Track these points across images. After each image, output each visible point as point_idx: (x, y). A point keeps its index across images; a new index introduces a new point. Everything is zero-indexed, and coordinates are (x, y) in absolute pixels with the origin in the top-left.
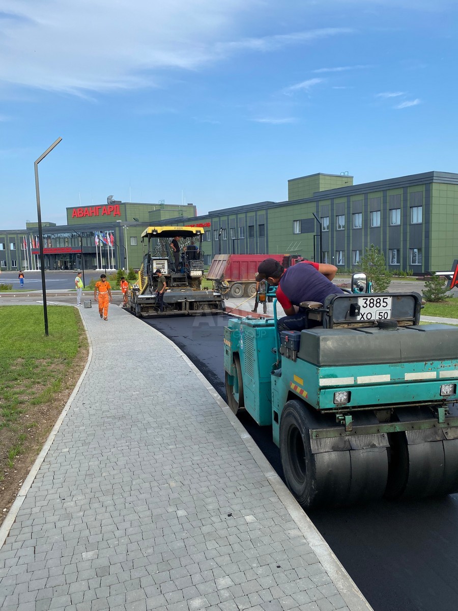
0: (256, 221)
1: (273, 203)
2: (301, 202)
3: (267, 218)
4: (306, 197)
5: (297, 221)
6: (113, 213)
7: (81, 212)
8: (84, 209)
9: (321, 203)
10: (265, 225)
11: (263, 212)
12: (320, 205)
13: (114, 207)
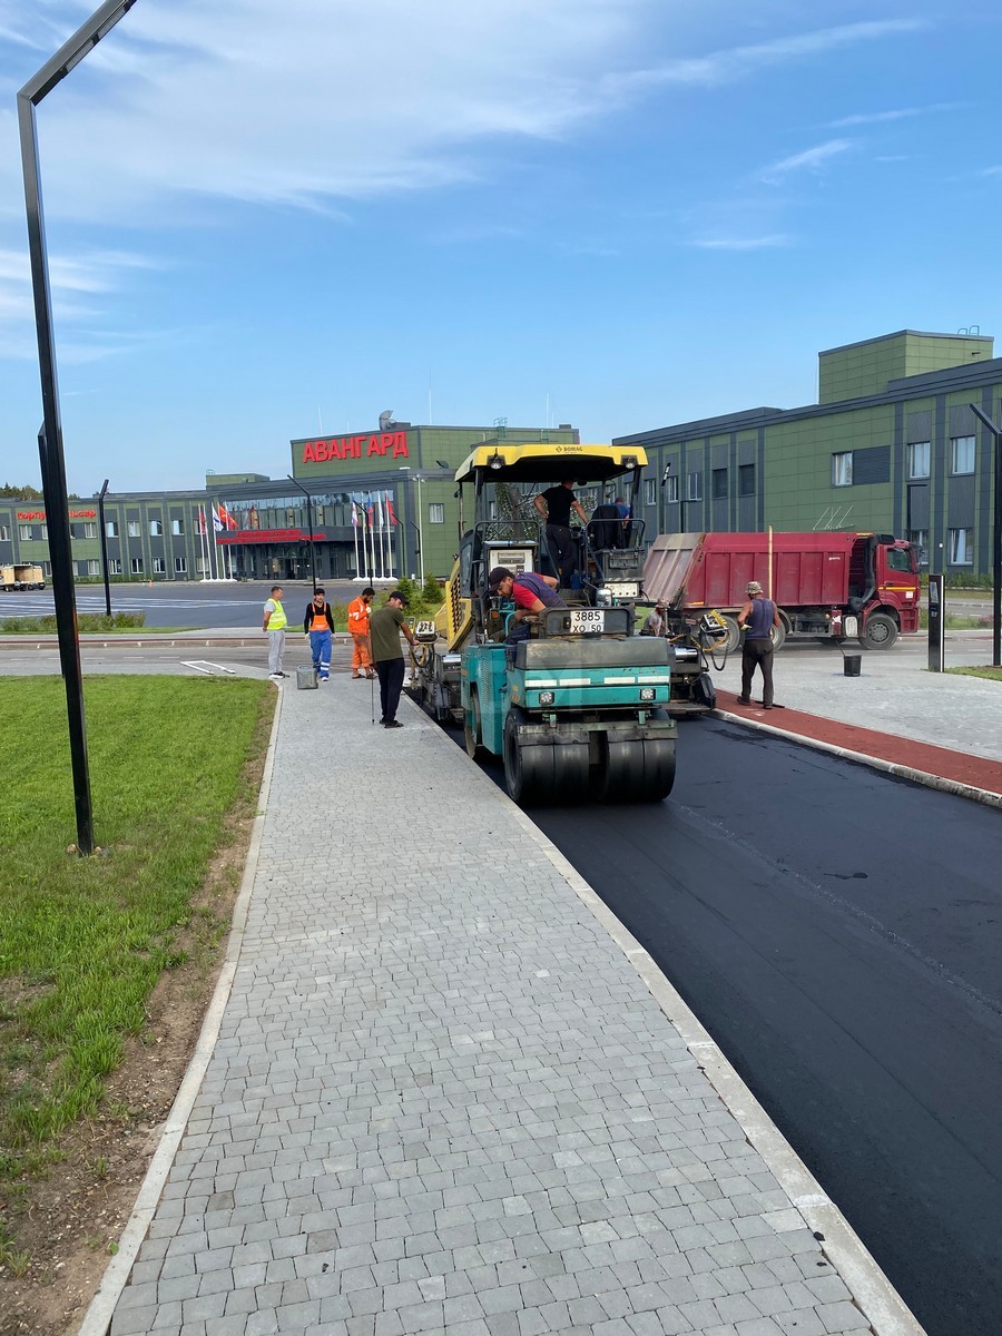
0: (733, 455)
1: (779, 411)
2: (853, 407)
3: (761, 450)
4: (868, 392)
5: (843, 453)
6: (392, 451)
7: (322, 449)
8: (330, 442)
9: (908, 408)
10: (757, 467)
11: (753, 435)
12: (905, 412)
13: (395, 436)
